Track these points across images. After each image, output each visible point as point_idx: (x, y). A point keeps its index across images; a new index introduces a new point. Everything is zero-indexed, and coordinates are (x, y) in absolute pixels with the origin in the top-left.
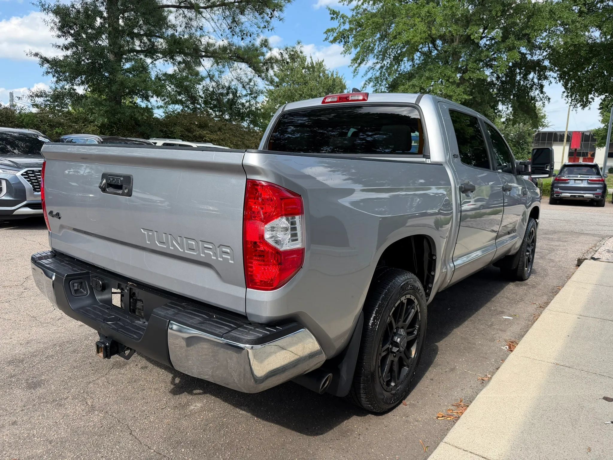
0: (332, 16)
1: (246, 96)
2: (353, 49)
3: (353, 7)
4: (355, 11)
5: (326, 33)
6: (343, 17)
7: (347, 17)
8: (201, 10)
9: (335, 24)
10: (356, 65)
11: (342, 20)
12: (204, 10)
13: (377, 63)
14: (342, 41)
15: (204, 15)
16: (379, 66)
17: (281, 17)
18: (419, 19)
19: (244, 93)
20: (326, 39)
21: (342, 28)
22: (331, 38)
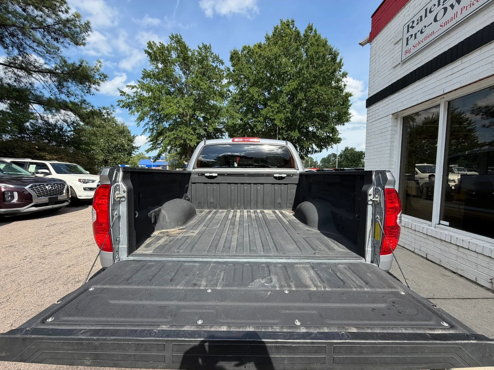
0: (121, 93)
1: (70, 131)
2: (136, 113)
3: (134, 92)
4: (135, 94)
5: (118, 102)
6: (128, 95)
7: (131, 96)
8: (31, 72)
9: (123, 98)
10: (139, 121)
11: (127, 97)
12: (33, 73)
13: (150, 121)
14: (128, 108)
15: (34, 76)
16: (151, 123)
17: (98, 89)
18: (173, 104)
19: (69, 129)
20: (118, 105)
21: (128, 101)
22: (121, 105)
